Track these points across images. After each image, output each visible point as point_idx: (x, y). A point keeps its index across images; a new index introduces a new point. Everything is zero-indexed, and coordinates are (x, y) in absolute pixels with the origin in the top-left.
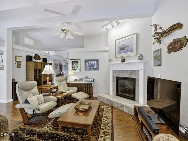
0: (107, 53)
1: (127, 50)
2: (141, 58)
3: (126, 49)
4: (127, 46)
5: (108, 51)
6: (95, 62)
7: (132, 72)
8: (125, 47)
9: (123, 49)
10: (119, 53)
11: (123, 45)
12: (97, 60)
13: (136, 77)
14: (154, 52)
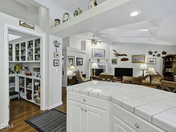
0: (85, 55)
2: (106, 60)
3: (99, 55)
5: (86, 53)
7: (102, 66)
9: (97, 55)
10: (94, 56)
12: (82, 59)
13: (104, 69)
14: (112, 59)
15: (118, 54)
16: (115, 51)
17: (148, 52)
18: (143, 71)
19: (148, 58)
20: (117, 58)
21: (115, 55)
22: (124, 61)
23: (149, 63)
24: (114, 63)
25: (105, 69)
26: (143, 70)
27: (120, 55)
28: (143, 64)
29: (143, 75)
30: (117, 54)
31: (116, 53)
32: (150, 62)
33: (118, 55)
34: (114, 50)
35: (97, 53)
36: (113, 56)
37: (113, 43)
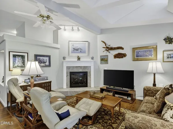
0: (57, 51)
1: (81, 52)
2: (92, 58)
3: (80, 50)
4: (80, 48)
5: (59, 49)
6: (47, 58)
7: (85, 67)
8: (78, 49)
9: (77, 50)
10: (72, 52)
11: (77, 47)
12: (49, 57)
13: (88, 71)
14: (101, 56)
15: (109, 47)
16: (105, 43)
17: (164, 40)
18: (154, 76)
19: (164, 51)
20: (108, 54)
21: (105, 49)
22: (119, 58)
23: (166, 60)
24: (103, 61)
25: (90, 72)
26: (154, 74)
27: (112, 49)
28: (154, 63)
29: (154, 85)
30: (107, 48)
31: (106, 45)
32: (168, 58)
33: (109, 50)
34: (103, 42)
35: (76, 47)
36: (101, 52)
37: (102, 31)
